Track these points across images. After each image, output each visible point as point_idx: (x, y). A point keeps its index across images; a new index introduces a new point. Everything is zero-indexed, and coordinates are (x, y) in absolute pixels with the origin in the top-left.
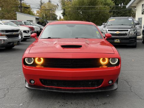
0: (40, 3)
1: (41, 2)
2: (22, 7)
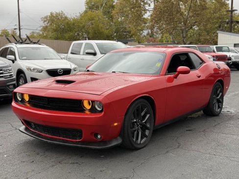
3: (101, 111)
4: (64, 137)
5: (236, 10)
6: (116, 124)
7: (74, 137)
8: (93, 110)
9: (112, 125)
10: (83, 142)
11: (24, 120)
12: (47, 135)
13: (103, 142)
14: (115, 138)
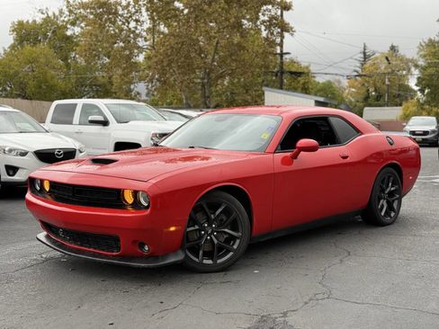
0: (362, 56)
1: (364, 53)
2: (282, 73)
3: (147, 207)
4: (95, 249)
5: (289, 53)
6: (172, 229)
7: (110, 248)
8: (136, 204)
9: (165, 230)
10: (121, 257)
11: (42, 222)
12: (72, 246)
13: (152, 256)
14: (174, 251)
